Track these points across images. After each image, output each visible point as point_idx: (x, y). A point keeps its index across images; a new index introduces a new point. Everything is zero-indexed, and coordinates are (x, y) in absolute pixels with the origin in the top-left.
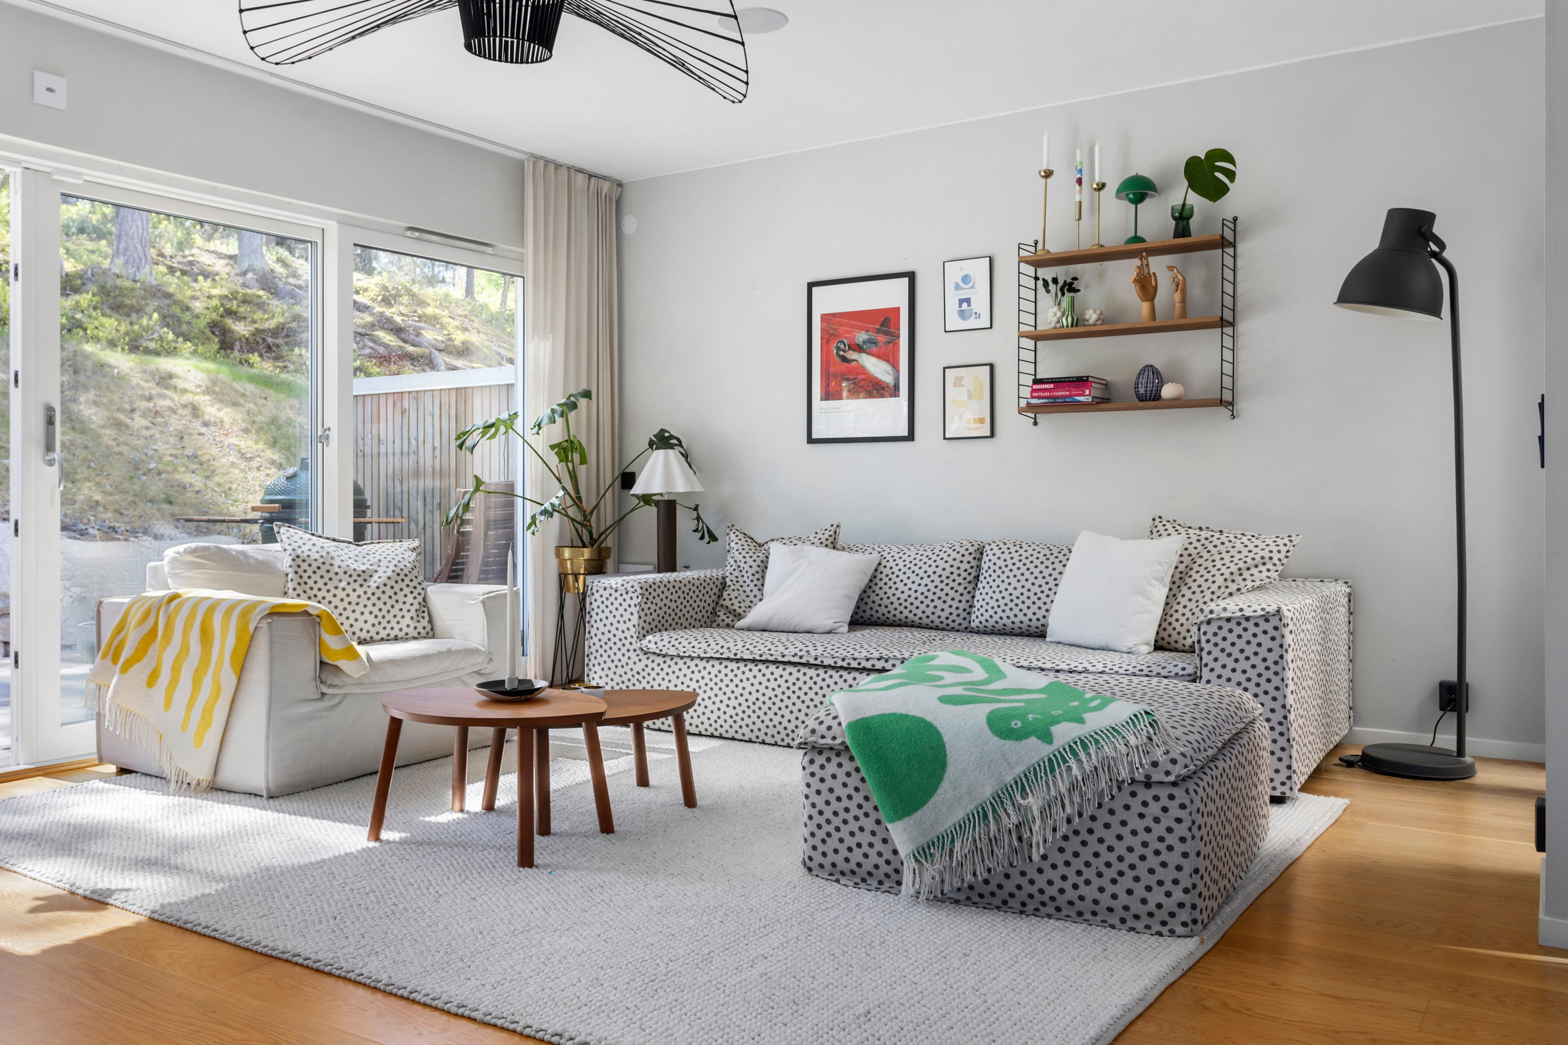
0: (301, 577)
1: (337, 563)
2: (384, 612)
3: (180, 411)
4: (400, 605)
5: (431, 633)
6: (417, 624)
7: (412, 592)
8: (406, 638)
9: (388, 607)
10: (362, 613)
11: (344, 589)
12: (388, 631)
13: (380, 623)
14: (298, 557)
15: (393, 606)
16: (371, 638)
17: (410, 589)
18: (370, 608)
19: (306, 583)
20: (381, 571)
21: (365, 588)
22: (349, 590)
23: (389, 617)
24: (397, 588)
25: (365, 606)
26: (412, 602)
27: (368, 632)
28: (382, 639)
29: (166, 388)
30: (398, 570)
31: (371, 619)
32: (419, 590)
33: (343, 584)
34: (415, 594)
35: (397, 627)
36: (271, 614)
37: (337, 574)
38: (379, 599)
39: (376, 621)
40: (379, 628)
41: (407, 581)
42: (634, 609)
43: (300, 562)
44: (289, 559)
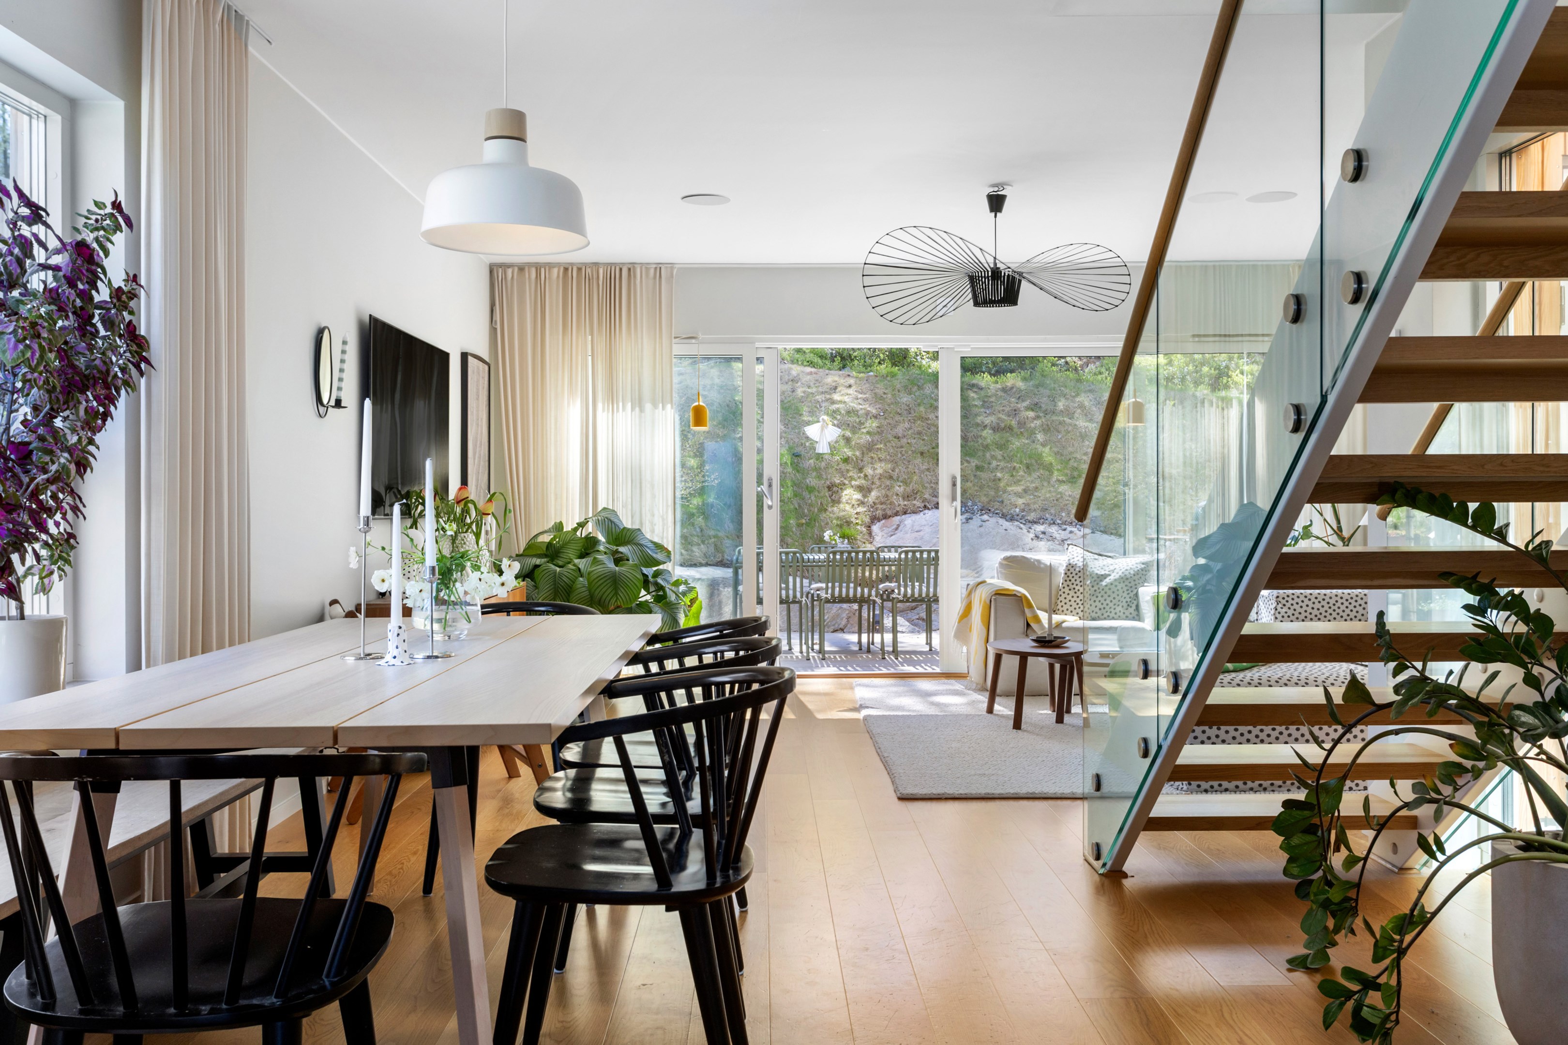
0: (1068, 577)
1: (1089, 569)
2: (1108, 601)
4: (1119, 598)
5: (1138, 617)
6: (1126, 611)
7: (1128, 590)
8: (1119, 618)
9: (1111, 598)
10: (1095, 601)
11: (1088, 586)
12: (1108, 613)
13: (1104, 608)
14: (1070, 564)
15: (1114, 598)
16: (1099, 617)
17: (1128, 588)
18: (1099, 598)
19: (1070, 581)
20: (1113, 575)
21: (1099, 586)
22: (1090, 586)
23: (1111, 605)
24: (1119, 587)
25: (1097, 597)
26: (1126, 596)
27: (1097, 613)
28: (1105, 619)
30: (1123, 575)
31: (1099, 605)
32: (1133, 589)
33: (1089, 582)
34: (1130, 592)
35: (1113, 612)
36: (996, 594)
37: (1087, 576)
38: (1106, 593)
39: (1102, 607)
40: (1104, 611)
42: (1273, 612)
43: (1070, 567)
44: (1065, 565)
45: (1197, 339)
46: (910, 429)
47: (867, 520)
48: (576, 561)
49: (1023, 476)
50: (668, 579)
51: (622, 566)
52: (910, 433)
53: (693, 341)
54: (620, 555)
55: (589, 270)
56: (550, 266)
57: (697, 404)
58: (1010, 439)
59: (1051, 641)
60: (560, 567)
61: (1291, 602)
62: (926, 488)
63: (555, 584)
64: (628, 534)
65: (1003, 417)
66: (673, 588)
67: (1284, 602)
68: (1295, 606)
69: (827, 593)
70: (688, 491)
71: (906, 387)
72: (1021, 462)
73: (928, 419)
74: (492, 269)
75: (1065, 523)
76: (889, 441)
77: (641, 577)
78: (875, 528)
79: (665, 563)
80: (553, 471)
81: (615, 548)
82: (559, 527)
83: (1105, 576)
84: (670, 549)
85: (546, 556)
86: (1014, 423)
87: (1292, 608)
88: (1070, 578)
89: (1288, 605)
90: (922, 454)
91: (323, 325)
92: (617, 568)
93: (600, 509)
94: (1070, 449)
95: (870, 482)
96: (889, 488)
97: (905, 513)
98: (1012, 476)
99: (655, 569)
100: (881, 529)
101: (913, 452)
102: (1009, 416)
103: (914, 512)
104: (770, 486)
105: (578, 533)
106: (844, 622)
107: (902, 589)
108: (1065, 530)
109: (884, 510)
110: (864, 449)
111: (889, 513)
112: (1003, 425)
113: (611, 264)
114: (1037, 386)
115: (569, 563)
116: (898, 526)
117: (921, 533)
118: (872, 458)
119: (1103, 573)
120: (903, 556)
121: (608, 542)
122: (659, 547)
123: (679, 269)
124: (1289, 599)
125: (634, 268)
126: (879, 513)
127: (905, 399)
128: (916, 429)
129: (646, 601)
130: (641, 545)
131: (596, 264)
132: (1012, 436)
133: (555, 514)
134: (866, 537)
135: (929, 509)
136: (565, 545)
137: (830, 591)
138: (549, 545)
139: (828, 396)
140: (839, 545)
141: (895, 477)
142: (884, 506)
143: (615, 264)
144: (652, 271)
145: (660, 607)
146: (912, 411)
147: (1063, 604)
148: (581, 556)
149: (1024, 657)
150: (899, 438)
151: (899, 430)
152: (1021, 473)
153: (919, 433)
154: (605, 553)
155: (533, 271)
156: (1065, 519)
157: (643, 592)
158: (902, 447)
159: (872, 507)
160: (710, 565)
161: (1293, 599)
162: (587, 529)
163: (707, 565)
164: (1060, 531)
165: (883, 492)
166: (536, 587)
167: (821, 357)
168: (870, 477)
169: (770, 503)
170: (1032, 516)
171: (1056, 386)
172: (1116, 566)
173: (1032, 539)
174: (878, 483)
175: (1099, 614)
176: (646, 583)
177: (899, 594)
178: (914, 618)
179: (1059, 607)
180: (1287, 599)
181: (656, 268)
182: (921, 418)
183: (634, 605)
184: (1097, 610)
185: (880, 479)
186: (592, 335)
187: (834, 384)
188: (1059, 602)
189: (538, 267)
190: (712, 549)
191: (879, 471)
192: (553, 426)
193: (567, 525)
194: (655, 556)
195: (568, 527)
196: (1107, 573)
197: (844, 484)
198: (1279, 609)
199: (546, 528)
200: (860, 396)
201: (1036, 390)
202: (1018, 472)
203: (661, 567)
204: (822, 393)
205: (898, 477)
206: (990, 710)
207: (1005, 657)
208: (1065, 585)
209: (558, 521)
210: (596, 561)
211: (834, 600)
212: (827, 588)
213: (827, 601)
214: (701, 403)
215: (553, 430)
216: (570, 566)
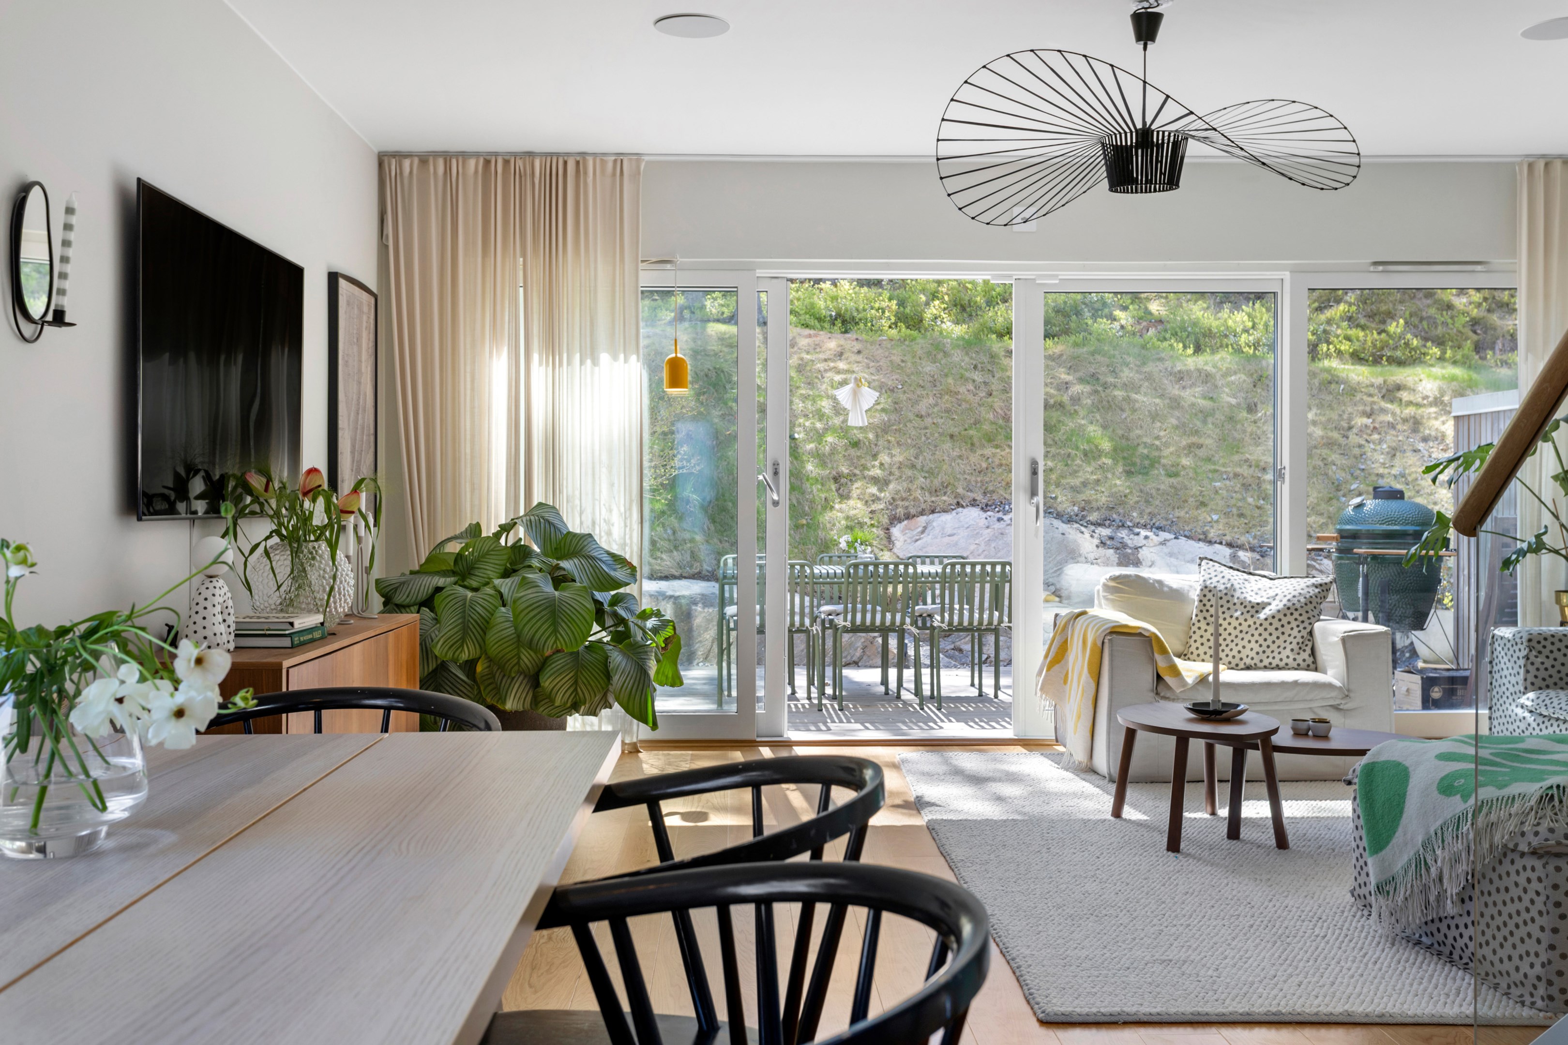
0: (1204, 605)
1: (1237, 594)
2: (1269, 642)
3: (1399, 427)
4: (1286, 637)
5: (1312, 666)
6: (1297, 656)
7: (1298, 626)
8: (1286, 667)
9: (1274, 637)
10: (1249, 642)
11: (1237, 619)
12: (1270, 660)
13: (1264, 652)
14: (1206, 587)
15: (1278, 638)
16: (1255, 664)
17: (1297, 623)
18: (1256, 637)
19: (1208, 611)
20: (1274, 604)
21: (1254, 619)
22: (1241, 620)
23: (1273, 647)
24: (1284, 621)
25: (1253, 635)
26: (1296, 634)
27: (1252, 659)
28: (1265, 667)
29: (1392, 402)
30: (1290, 604)
31: (1256, 648)
32: (1306, 624)
33: (1238, 614)
34: (1301, 628)
35: (1278, 657)
36: (1111, 633)
37: (1235, 604)
38: (1266, 629)
39: (1260, 650)
40: (1264, 657)
41: (1296, 615)
42: (1522, 662)
43: (1206, 592)
44: (1199, 588)
45: (1381, 268)
46: (936, 405)
47: (885, 520)
48: (497, 582)
49: (1080, 466)
50: (633, 607)
51: (564, 589)
52: (936, 409)
53: (668, 266)
54: (562, 573)
55: (520, 163)
56: (464, 156)
57: (673, 355)
58: (1062, 418)
59: (1220, 713)
60: (476, 590)
61: (1550, 647)
62: (959, 480)
63: (464, 617)
64: (574, 542)
65: (1052, 391)
66: (640, 622)
67: (1539, 647)
68: (1557, 654)
69: (845, 620)
70: (660, 480)
71: (929, 353)
72: (1077, 448)
73: (957, 393)
74: (383, 160)
75: (1137, 525)
76: (910, 421)
77: (591, 606)
78: (896, 531)
79: (627, 584)
80: (468, 451)
81: (555, 562)
82: (475, 530)
83: (1261, 606)
84: (635, 563)
85: (454, 573)
86: (1065, 399)
87: (1552, 656)
88: (1208, 607)
89: (1546, 652)
90: (952, 436)
91: (32, 178)
92: (557, 593)
93: (535, 503)
94: (1138, 432)
95: (887, 472)
96: (911, 480)
97: (933, 512)
98: (1067, 465)
99: (613, 593)
100: (903, 532)
101: (941, 434)
102: (1059, 390)
103: (945, 511)
104: (776, 473)
105: (502, 541)
106: (858, 653)
107: (946, 615)
108: (1138, 534)
109: (907, 508)
110: (879, 430)
111: (913, 511)
112: (1052, 401)
113: (551, 155)
114: (1093, 354)
115: (487, 584)
116: (925, 528)
117: (955, 538)
118: (889, 442)
119: (1259, 600)
120: (948, 570)
121: (545, 553)
122: (619, 560)
123: (648, 163)
124: (1548, 644)
125: (585, 160)
126: (900, 511)
127: (929, 368)
128: (943, 406)
129: (600, 641)
130: (593, 558)
131: (530, 155)
132: (1065, 415)
133: (472, 512)
134: (885, 542)
135: (963, 507)
136: (483, 556)
137: (849, 617)
138: (459, 557)
139: (832, 365)
140: (860, 554)
141: (919, 467)
142: (906, 503)
143: (558, 155)
144: (610, 165)
145: (621, 651)
146: (938, 384)
147: (1198, 644)
148: (506, 574)
149: (1183, 738)
150: (921, 417)
151: (922, 407)
152: (1078, 462)
153: (948, 411)
154: (541, 570)
155: (441, 162)
156: (1137, 521)
157: (596, 628)
158: (926, 428)
159: (891, 504)
160: (685, 578)
161: (1553, 643)
162: (517, 533)
163: (681, 577)
164: (1132, 536)
165: (905, 484)
166: (437, 620)
167: (820, 320)
168: (886, 466)
169: (776, 497)
170: (1094, 517)
171: (1117, 353)
172: (1278, 591)
173: (1097, 546)
174: (897, 473)
175: (1257, 660)
176: (599, 613)
177: (942, 621)
178: (948, 648)
179: (1193, 649)
180: (1543, 643)
181: (615, 161)
182: (949, 392)
183: (581, 648)
184: (1253, 654)
185: (899, 468)
186: (524, 255)
187: (839, 349)
188: (1192, 641)
189: (447, 156)
190: (688, 557)
191: (899, 458)
192: (469, 386)
193: (488, 527)
194: (612, 573)
195: (489, 530)
196: (1266, 600)
197: (855, 475)
198: (1532, 658)
199: (458, 532)
200: (872, 364)
201: (1091, 358)
202: (1073, 460)
203: (621, 590)
204: (826, 360)
205: (923, 466)
206: (1117, 813)
207: (1140, 735)
208: (1200, 617)
209: (474, 522)
210: (525, 583)
211: (855, 629)
212: (846, 612)
213: (846, 630)
214: (679, 355)
215: (468, 392)
216: (488, 590)
